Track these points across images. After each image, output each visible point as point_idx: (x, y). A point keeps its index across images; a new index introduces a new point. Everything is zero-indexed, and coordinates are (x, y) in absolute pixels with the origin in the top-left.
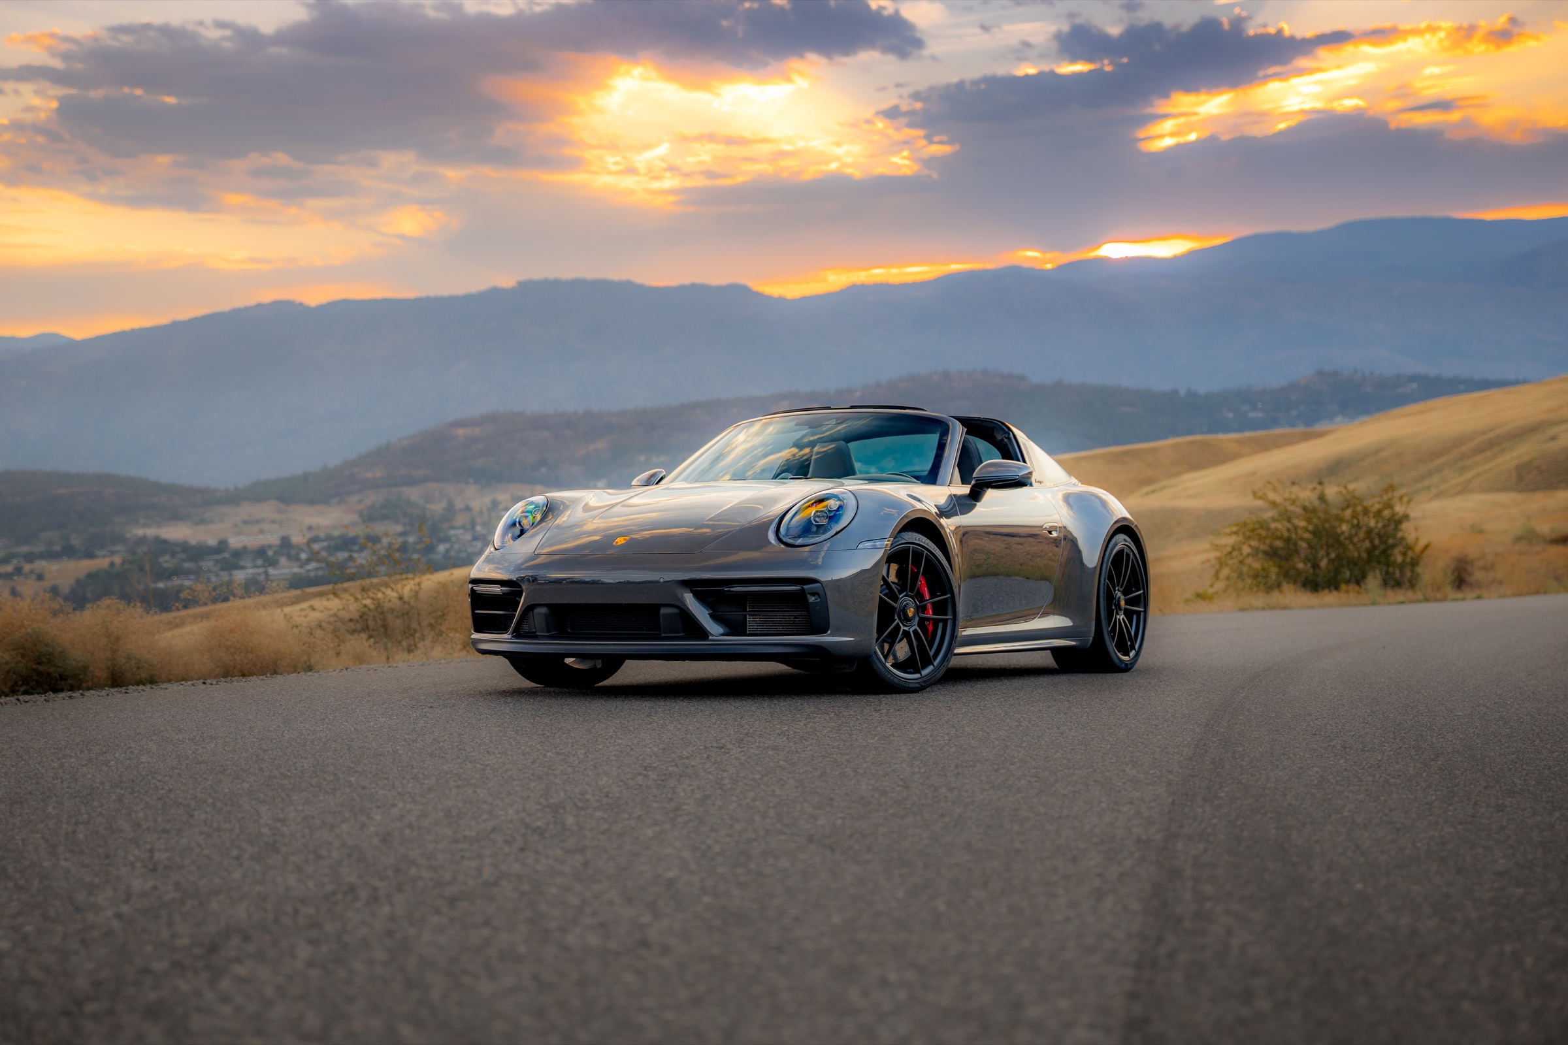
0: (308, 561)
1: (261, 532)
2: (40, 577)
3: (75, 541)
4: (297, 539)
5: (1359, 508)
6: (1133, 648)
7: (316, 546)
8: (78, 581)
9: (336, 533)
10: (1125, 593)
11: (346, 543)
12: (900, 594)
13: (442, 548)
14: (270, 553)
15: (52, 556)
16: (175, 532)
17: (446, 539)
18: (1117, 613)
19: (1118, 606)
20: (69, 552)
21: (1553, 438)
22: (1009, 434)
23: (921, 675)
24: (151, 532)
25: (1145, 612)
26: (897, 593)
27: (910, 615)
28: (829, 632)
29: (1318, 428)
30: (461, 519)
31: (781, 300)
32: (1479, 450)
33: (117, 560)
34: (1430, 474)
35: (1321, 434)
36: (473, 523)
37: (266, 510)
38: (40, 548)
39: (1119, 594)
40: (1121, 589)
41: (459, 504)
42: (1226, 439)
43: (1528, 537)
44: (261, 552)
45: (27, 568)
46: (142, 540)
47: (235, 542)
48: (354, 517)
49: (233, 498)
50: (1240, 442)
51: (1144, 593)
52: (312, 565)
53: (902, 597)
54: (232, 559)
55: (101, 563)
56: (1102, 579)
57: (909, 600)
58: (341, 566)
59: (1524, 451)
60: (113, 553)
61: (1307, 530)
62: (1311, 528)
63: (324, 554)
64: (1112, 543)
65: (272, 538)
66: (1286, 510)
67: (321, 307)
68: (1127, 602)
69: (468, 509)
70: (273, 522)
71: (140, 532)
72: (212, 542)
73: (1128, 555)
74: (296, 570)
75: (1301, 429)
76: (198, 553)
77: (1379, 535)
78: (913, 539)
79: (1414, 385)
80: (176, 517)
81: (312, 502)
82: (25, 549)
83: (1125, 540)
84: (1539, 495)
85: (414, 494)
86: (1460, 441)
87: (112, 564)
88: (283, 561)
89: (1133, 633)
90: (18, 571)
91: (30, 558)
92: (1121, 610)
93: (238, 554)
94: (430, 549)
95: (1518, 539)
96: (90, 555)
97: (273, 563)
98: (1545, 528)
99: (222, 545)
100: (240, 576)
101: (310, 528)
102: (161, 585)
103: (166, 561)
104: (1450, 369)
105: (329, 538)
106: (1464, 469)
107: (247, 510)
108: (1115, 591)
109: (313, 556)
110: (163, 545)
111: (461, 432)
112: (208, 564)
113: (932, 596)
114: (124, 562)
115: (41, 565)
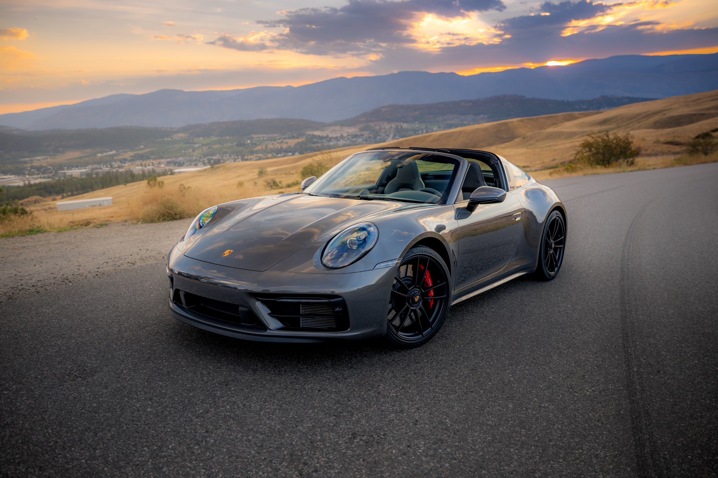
0: (347, 140)
1: (336, 133)
2: (287, 143)
3: (295, 135)
4: (345, 135)
5: (618, 140)
6: (556, 266)
7: (349, 137)
8: (295, 144)
9: (354, 134)
10: (554, 240)
11: (356, 136)
12: (409, 288)
13: (378, 138)
14: (338, 138)
15: (289, 138)
16: (317, 133)
17: (379, 135)
18: (550, 251)
19: (551, 247)
20: (293, 137)
21: (664, 114)
22: (498, 162)
23: (423, 335)
24: (311, 133)
25: (564, 247)
26: (408, 288)
27: (416, 300)
28: (349, 329)
29: (601, 110)
30: (383, 131)
31: (463, 76)
32: (644, 117)
33: (304, 139)
34: (630, 123)
35: (602, 112)
36: (386, 132)
37: (337, 128)
38: (287, 136)
39: (552, 241)
40: (553, 238)
41: (383, 127)
42: (576, 113)
43: (657, 142)
44: (336, 138)
45: (284, 141)
46: (309, 135)
47: (330, 136)
48: (358, 130)
49: (330, 125)
50: (580, 114)
51: (564, 238)
52: (348, 141)
53: (411, 289)
54: (330, 139)
55: (300, 140)
56: (544, 237)
57: (417, 291)
58: (355, 142)
59: (656, 118)
60: (303, 138)
61: (602, 145)
62: (604, 145)
63: (351, 139)
64: (551, 215)
65: (339, 135)
66: (596, 140)
67: (351, 79)
68: (555, 244)
69: (385, 128)
70: (339, 131)
71: (309, 133)
72: (325, 135)
73: (558, 220)
74: (344, 142)
75: (595, 111)
76: (322, 138)
77: (623, 147)
78: (420, 252)
79: (627, 100)
80: (317, 129)
81: (348, 126)
82: (283, 137)
83: (557, 214)
84: (660, 130)
85: (372, 124)
86: (639, 115)
87: (303, 140)
88: (341, 140)
89: (557, 258)
90: (282, 142)
91: (285, 139)
92: (552, 249)
93: (331, 138)
94: (375, 138)
95: (655, 142)
96: (298, 138)
97: (339, 140)
98: (662, 139)
99: (327, 136)
100: (331, 144)
101: (348, 132)
102: (313, 145)
103: (315, 140)
104: (637, 95)
105: (352, 135)
106: (639, 122)
107: (333, 128)
108: (549, 240)
109: (348, 139)
110: (314, 136)
111: (383, 109)
112: (324, 141)
113: (434, 284)
114: (306, 140)
115: (287, 140)
